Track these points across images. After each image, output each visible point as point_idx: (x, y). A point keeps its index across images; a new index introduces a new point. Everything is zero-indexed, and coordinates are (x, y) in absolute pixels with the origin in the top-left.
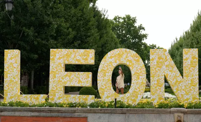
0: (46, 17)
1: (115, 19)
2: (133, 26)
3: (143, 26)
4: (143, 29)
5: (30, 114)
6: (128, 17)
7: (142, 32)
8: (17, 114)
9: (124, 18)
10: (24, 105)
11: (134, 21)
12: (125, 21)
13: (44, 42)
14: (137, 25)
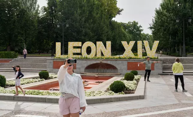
0: (80, 28)
1: (129, 23)
2: (137, 26)
3: (141, 26)
4: (141, 27)
5: (61, 60)
6: (135, 22)
7: (141, 28)
8: (57, 60)
9: (133, 23)
10: (60, 58)
11: (137, 24)
12: (133, 24)
13: (80, 37)
14: (138, 25)
